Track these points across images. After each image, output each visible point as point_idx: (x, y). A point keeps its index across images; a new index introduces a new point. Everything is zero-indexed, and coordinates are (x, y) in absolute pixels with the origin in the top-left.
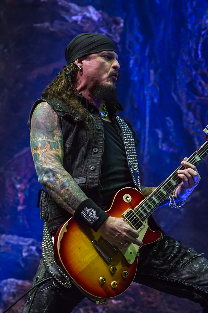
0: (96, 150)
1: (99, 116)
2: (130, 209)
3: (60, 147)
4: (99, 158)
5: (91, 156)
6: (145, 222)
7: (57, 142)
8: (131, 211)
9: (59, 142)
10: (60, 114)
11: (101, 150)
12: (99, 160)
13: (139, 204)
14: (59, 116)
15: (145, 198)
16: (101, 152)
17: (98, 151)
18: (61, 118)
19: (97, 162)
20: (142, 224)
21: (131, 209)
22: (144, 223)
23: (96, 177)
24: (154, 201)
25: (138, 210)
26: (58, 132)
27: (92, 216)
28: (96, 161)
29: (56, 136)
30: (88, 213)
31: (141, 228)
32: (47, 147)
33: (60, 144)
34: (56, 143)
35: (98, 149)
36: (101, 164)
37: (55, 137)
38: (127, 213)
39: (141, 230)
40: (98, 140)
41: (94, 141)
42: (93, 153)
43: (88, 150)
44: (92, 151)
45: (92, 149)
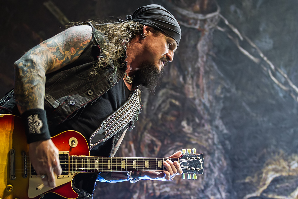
0: (90, 93)
1: (121, 76)
2: (68, 152)
3: (62, 61)
4: (87, 101)
5: (82, 93)
6: (72, 175)
7: (65, 56)
8: (67, 155)
9: (65, 58)
10: (93, 42)
11: (94, 97)
12: (84, 102)
13: (80, 156)
14: (91, 43)
15: (89, 156)
16: (93, 98)
17: (91, 95)
18: (92, 46)
19: (81, 102)
20: (68, 174)
21: (69, 154)
22: (70, 174)
24: (94, 165)
25: (74, 159)
26: (74, 51)
27: (36, 127)
28: (81, 100)
29: (69, 51)
30: (34, 121)
31: (63, 176)
32: (53, 49)
33: (64, 59)
34: (63, 56)
35: (94, 94)
36: (82, 106)
37: (67, 52)
38: (62, 154)
39: (62, 178)
40: (100, 88)
41: (97, 85)
42: (86, 92)
43: (84, 87)
44: (86, 90)
45: (89, 89)
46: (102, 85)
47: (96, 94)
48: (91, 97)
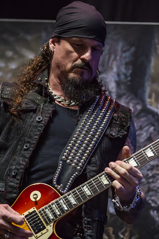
0: (27, 146)
2: (34, 208)
4: (27, 158)
6: (51, 226)
8: (35, 211)
11: (32, 147)
12: (25, 161)
13: (49, 204)
15: (59, 197)
16: (31, 149)
17: (29, 148)
19: (22, 165)
20: (45, 228)
22: (48, 227)
23: (16, 185)
25: (43, 210)
28: (21, 162)
35: (31, 144)
38: (28, 213)
39: (42, 235)
40: (34, 134)
41: (28, 134)
42: (23, 149)
43: (19, 146)
44: (22, 147)
45: (24, 145)
46: (34, 130)
47: (33, 143)
48: (29, 150)
